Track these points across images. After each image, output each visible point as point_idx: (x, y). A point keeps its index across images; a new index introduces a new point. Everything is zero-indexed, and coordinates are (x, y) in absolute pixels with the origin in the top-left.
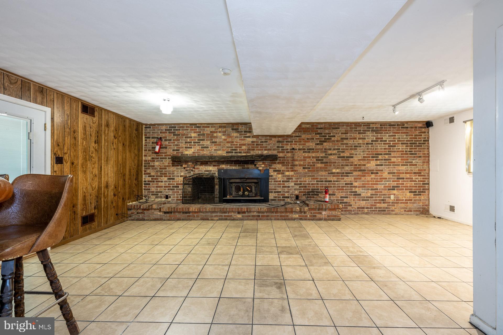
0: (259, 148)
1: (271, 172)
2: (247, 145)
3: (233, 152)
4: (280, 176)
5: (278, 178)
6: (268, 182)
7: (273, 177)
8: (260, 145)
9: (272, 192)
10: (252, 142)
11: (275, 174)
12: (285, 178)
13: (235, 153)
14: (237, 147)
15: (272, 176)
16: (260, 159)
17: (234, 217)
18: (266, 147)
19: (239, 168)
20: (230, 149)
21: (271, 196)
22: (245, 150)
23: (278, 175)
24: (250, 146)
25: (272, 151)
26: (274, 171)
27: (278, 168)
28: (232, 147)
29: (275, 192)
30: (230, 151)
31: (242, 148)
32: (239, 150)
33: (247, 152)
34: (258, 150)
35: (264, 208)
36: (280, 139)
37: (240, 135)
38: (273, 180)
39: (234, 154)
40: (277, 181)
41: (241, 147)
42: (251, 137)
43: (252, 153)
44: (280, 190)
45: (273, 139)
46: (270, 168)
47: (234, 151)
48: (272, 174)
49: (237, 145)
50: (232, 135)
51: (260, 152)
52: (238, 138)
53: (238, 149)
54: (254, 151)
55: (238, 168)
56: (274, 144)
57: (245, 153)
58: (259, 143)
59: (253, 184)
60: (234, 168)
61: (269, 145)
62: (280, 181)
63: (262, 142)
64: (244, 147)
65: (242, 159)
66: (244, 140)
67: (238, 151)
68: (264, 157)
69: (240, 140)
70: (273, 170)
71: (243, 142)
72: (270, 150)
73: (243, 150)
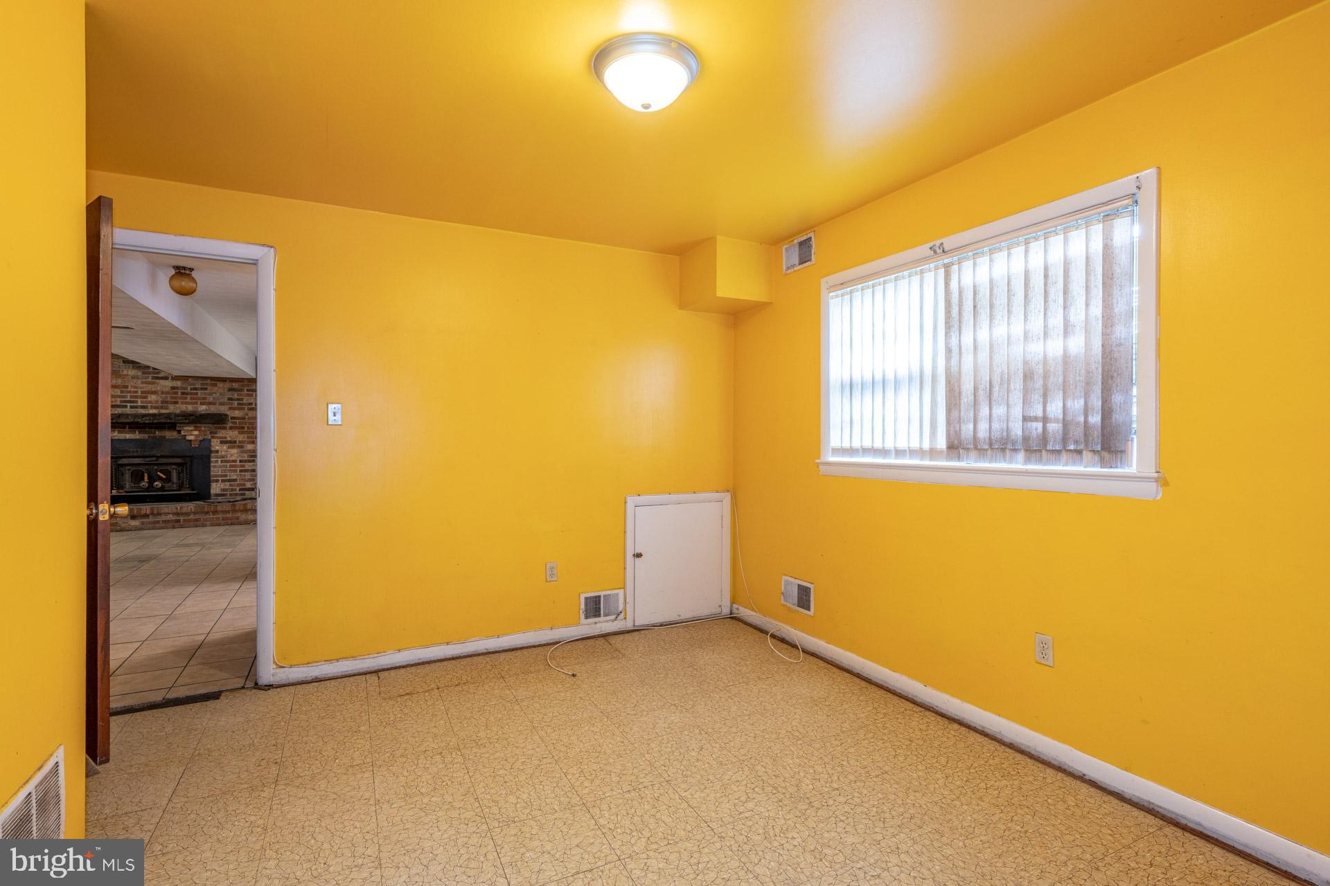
0: (189, 400)
1: (216, 445)
2: (160, 393)
3: (126, 406)
4: (235, 451)
5: (231, 456)
6: (209, 462)
7: (220, 454)
8: (191, 394)
9: (217, 481)
10: (173, 388)
11: (225, 448)
12: (246, 455)
13: (131, 407)
14: (136, 397)
15: (217, 451)
16: (187, 421)
17: (123, 525)
18: (205, 398)
19: (142, 438)
20: (119, 399)
21: (215, 488)
22: (157, 402)
23: (229, 450)
24: (168, 396)
25: (217, 406)
26: (221, 442)
27: (230, 437)
28: (126, 397)
29: (223, 481)
30: (118, 403)
31: (149, 399)
32: (142, 402)
33: (162, 408)
34: (186, 403)
35: (188, 507)
36: (235, 385)
37: (143, 373)
38: (220, 460)
39: (128, 410)
40: (228, 461)
41: (146, 397)
42: (170, 378)
43: (172, 409)
44: (235, 477)
45: (220, 385)
46: (213, 437)
47: (129, 405)
48: (217, 448)
49: (136, 392)
50: (125, 373)
51: (190, 408)
52: (138, 378)
53: (139, 400)
54: (177, 405)
55: (138, 437)
56: (221, 394)
57: (155, 408)
58: (189, 390)
59: (173, 467)
60: (128, 436)
61: (211, 394)
62: (235, 461)
63: (195, 389)
64: (153, 398)
65: (146, 420)
66: (154, 383)
67: (139, 404)
68: (196, 416)
69: (142, 383)
70: (219, 440)
71: (149, 387)
72: (214, 404)
73: (151, 402)
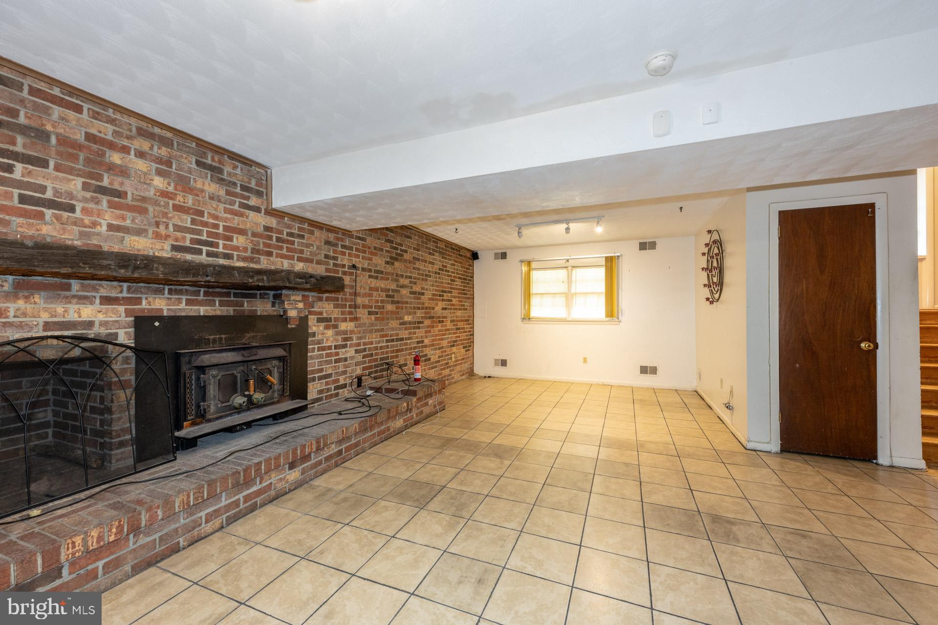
0: (284, 252)
1: (314, 326)
2: (250, 233)
3: (200, 252)
4: (330, 333)
5: (327, 340)
6: (306, 351)
7: (316, 338)
8: (288, 242)
9: (314, 379)
10: (267, 228)
11: (321, 328)
12: (340, 338)
13: (209, 254)
14: (217, 236)
15: (314, 335)
16: (308, 286)
18: (302, 252)
19: (225, 314)
20: (189, 236)
21: (312, 394)
22: (245, 249)
23: (326, 331)
24: (261, 241)
25: (314, 265)
26: (320, 320)
27: (326, 312)
28: (199, 232)
29: (320, 378)
30: (188, 243)
31: (235, 242)
32: (225, 246)
33: (251, 260)
34: (283, 256)
36: (331, 237)
37: (228, 193)
38: (316, 346)
39: (203, 258)
40: (323, 349)
41: (230, 239)
42: (263, 211)
43: (264, 263)
44: (330, 372)
45: (317, 232)
46: (310, 313)
47: (205, 249)
48: (314, 329)
49: (216, 226)
50: (199, 185)
51: (286, 265)
52: (219, 201)
53: (221, 242)
54: (271, 259)
55: (218, 313)
56: (318, 248)
57: (244, 259)
58: (285, 236)
59: (275, 362)
60: (203, 310)
61: (308, 246)
62: (330, 348)
63: (291, 234)
64: (239, 241)
66: (242, 215)
67: (221, 250)
68: (317, 279)
69: (226, 211)
70: (316, 317)
71: (236, 221)
72: (311, 261)
73: (236, 248)
